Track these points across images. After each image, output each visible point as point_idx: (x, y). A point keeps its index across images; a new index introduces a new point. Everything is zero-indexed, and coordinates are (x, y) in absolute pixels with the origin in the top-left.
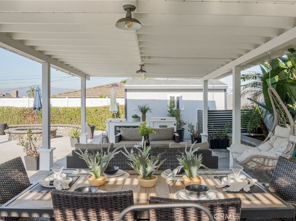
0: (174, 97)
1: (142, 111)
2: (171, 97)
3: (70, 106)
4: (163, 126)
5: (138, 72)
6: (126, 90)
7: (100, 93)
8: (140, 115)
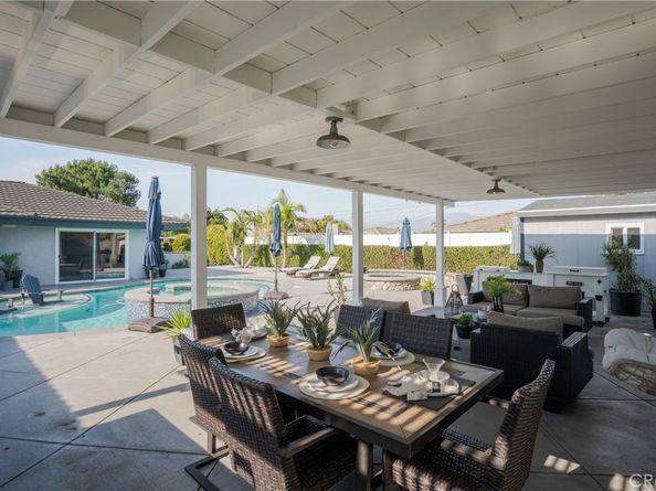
0: (621, 230)
1: (535, 254)
2: (614, 230)
3: (452, 245)
4: (574, 283)
5: (490, 192)
6: (522, 220)
7: (503, 225)
8: (533, 261)
